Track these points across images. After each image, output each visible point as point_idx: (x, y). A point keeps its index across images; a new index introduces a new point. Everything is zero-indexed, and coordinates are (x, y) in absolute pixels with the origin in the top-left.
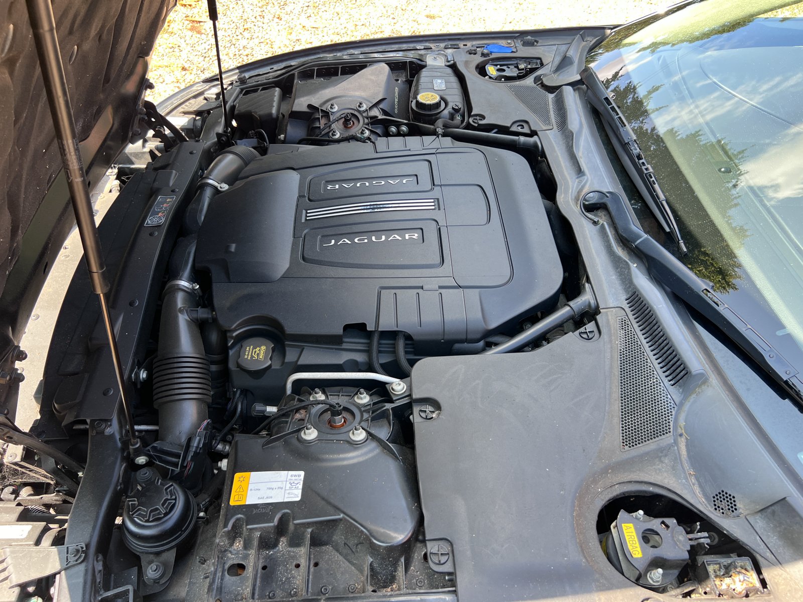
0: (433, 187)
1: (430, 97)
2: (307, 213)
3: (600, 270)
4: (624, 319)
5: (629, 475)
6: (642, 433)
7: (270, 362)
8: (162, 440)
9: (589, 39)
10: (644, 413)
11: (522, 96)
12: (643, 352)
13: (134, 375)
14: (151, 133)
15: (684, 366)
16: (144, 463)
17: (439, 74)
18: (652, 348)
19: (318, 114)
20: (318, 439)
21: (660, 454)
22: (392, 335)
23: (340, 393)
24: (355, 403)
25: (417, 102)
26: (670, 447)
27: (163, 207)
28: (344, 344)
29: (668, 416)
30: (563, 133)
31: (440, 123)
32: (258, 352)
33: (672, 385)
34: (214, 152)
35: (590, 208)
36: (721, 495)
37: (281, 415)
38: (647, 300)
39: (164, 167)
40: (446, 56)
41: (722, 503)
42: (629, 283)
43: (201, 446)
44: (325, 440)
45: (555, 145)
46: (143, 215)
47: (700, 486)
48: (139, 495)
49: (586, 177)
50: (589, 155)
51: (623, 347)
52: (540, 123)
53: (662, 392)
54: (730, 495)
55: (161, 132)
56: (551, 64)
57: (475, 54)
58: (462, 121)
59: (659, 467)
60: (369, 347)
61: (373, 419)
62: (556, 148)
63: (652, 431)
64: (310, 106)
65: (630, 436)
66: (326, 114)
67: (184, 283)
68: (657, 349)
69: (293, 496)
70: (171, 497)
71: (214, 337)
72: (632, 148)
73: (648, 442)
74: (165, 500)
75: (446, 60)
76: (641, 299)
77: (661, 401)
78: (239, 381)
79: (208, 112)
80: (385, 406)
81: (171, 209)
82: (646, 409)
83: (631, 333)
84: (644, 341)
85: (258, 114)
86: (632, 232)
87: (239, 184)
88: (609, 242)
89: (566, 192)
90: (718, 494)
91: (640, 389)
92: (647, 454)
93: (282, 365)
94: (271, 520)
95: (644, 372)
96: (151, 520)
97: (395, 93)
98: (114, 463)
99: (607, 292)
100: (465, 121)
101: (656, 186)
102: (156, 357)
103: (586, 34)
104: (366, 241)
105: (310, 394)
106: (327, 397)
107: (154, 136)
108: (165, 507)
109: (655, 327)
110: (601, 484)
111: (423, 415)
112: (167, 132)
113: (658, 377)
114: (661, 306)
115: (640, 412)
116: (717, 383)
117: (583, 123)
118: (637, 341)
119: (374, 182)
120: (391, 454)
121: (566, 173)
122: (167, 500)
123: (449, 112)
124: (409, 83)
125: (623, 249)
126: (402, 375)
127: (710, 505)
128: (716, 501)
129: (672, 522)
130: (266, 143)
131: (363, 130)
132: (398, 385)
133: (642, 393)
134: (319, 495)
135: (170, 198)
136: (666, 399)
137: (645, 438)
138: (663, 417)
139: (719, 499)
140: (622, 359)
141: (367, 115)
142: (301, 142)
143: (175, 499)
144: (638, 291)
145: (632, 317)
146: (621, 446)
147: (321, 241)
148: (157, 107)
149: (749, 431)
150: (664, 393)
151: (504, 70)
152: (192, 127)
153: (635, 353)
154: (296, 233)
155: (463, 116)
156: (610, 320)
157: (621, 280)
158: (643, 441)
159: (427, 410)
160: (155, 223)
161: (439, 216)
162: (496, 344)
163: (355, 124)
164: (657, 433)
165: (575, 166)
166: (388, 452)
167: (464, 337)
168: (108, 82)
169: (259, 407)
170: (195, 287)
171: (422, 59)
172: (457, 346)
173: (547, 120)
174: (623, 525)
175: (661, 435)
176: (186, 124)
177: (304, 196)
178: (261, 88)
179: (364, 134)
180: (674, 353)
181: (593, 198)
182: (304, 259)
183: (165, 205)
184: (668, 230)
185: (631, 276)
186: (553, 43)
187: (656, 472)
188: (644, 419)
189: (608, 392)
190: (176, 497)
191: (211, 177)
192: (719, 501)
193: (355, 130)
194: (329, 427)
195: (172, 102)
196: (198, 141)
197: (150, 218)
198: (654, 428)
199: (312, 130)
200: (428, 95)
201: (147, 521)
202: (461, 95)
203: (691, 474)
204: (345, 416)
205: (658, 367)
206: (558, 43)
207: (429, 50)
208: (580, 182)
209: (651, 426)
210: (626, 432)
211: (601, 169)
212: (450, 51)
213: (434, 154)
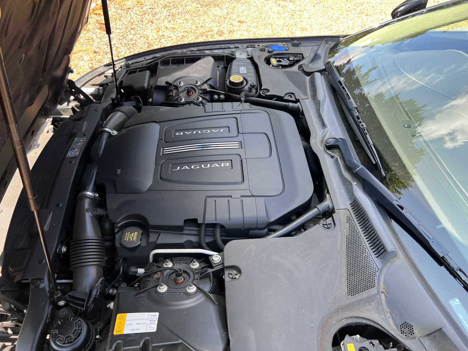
0: (238, 134)
1: (237, 78)
2: (164, 150)
3: (335, 186)
4: (349, 216)
5: (352, 313)
6: (359, 287)
7: (140, 242)
8: (75, 290)
9: (330, 43)
10: (360, 275)
11: (291, 77)
12: (360, 237)
13: (58, 250)
14: (72, 98)
15: (383, 246)
16: (63, 305)
17: (243, 64)
18: (365, 234)
19: (172, 87)
20: (168, 291)
21: (369, 300)
22: (213, 226)
23: (181, 261)
24: (190, 268)
25: (230, 81)
26: (375, 295)
27: (78, 145)
28: (184, 231)
29: (374, 277)
30: (314, 101)
31: (243, 94)
32: (133, 236)
33: (377, 257)
34: (110, 109)
35: (329, 147)
36: (405, 325)
37: (146, 276)
38: (362, 206)
39: (79, 119)
40: (247, 52)
41: (405, 329)
42: (352, 194)
43: (98, 294)
44: (172, 292)
45: (310, 108)
46: (66, 150)
47: (393, 319)
48: (59, 327)
49: (327, 129)
50: (330, 115)
51: (348, 234)
52: (301, 95)
53: (371, 261)
54: (410, 325)
55: (78, 97)
56: (308, 58)
57: (264, 51)
58: (256, 93)
59: (369, 308)
60: (199, 232)
61: (201, 279)
62: (310, 111)
63: (365, 286)
64: (167, 83)
65: (352, 289)
66: (177, 88)
67: (89, 193)
68: (368, 235)
69: (151, 328)
70: (79, 328)
71: (107, 226)
72: (354, 112)
73: (362, 293)
74: (74, 330)
75: (247, 54)
76: (359, 205)
77: (370, 267)
78: (121, 253)
79: (107, 84)
80: (208, 271)
81: (82, 146)
82: (361, 272)
83: (353, 225)
84: (360, 230)
85: (136, 86)
86: (353, 163)
87: (124, 131)
88: (340, 169)
89: (316, 137)
90: (403, 324)
91: (358, 260)
92: (362, 300)
93: (147, 244)
94: (138, 344)
95: (360, 249)
96: (66, 343)
97: (217, 74)
98: (45, 305)
99: (339, 200)
100: (258, 92)
101: (368, 136)
102: (72, 239)
103: (329, 40)
104: (198, 167)
105: (164, 262)
106: (174, 264)
107: (74, 100)
108: (74, 334)
109: (367, 222)
110: (335, 319)
111: (231, 276)
112: (82, 97)
113: (368, 252)
114: (370, 209)
115: (358, 274)
116: (403, 256)
117: (326, 95)
118: (356, 230)
119: (204, 131)
120: (211, 301)
121: (316, 126)
122: (76, 330)
123: (249, 87)
124: (226, 68)
125: (348, 173)
126: (219, 250)
127: (398, 330)
128: (402, 328)
129: (376, 342)
130: (141, 104)
131: (198, 97)
132: (216, 257)
133: (359, 262)
134: (167, 328)
135: (82, 139)
136: (373, 266)
137: (361, 290)
138: (371, 277)
139: (404, 327)
140: (347, 241)
141: (200, 88)
142: (162, 104)
143: (81, 330)
144: (357, 200)
145: (353, 215)
146: (347, 295)
147: (171, 167)
148: (75, 82)
149: (421, 286)
150: (372, 262)
151: (281, 61)
152: (97, 94)
153: (355, 237)
154: (156, 162)
155: (257, 90)
156: (341, 217)
157: (347, 192)
158: (359, 292)
159: (233, 273)
160: (73, 155)
161: (241, 152)
162: (275, 231)
163: (193, 93)
164: (368, 287)
165: (321, 121)
166: (209, 299)
167: (255, 227)
168: (45, 71)
169: (133, 269)
170: (96, 195)
171: (233, 54)
172: (251, 232)
173: (305, 93)
174: (348, 344)
175: (370, 288)
176: (94, 92)
177: (162, 139)
178: (138, 70)
179: (198, 100)
180: (378, 238)
181: (331, 142)
182: (161, 178)
183: (79, 144)
184: (374, 163)
185: (353, 190)
186: (309, 45)
187: (367, 311)
188: (360, 279)
189: (339, 261)
190: (82, 328)
191: (107, 127)
192: (404, 328)
193: (194, 96)
194: (174, 283)
195: (86, 79)
196: (100, 103)
197: (70, 152)
198: (366, 284)
199: (168, 97)
200: (236, 77)
201: (64, 344)
202: (255, 77)
203: (387, 311)
204: (184, 276)
205: (368, 246)
206: (312, 45)
207: (238, 49)
208: (324, 132)
209: (364, 283)
210: (350, 287)
211: (336, 123)
212: (249, 49)
213: (239, 113)
